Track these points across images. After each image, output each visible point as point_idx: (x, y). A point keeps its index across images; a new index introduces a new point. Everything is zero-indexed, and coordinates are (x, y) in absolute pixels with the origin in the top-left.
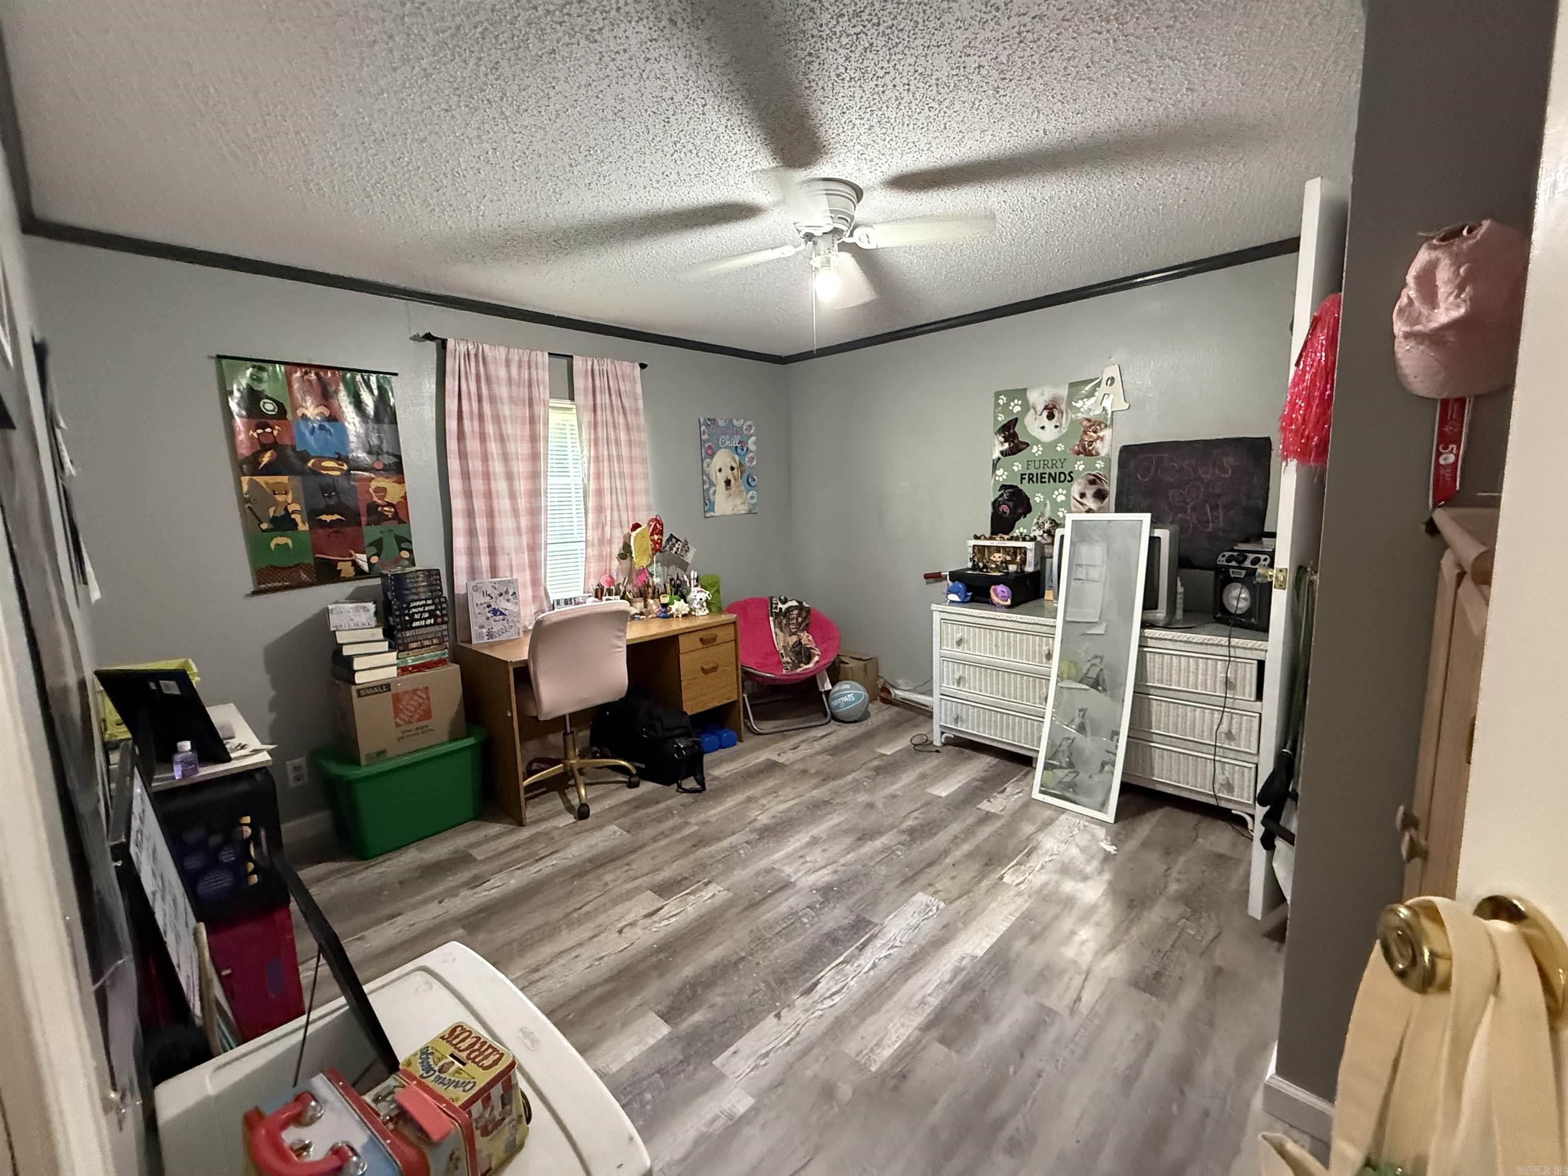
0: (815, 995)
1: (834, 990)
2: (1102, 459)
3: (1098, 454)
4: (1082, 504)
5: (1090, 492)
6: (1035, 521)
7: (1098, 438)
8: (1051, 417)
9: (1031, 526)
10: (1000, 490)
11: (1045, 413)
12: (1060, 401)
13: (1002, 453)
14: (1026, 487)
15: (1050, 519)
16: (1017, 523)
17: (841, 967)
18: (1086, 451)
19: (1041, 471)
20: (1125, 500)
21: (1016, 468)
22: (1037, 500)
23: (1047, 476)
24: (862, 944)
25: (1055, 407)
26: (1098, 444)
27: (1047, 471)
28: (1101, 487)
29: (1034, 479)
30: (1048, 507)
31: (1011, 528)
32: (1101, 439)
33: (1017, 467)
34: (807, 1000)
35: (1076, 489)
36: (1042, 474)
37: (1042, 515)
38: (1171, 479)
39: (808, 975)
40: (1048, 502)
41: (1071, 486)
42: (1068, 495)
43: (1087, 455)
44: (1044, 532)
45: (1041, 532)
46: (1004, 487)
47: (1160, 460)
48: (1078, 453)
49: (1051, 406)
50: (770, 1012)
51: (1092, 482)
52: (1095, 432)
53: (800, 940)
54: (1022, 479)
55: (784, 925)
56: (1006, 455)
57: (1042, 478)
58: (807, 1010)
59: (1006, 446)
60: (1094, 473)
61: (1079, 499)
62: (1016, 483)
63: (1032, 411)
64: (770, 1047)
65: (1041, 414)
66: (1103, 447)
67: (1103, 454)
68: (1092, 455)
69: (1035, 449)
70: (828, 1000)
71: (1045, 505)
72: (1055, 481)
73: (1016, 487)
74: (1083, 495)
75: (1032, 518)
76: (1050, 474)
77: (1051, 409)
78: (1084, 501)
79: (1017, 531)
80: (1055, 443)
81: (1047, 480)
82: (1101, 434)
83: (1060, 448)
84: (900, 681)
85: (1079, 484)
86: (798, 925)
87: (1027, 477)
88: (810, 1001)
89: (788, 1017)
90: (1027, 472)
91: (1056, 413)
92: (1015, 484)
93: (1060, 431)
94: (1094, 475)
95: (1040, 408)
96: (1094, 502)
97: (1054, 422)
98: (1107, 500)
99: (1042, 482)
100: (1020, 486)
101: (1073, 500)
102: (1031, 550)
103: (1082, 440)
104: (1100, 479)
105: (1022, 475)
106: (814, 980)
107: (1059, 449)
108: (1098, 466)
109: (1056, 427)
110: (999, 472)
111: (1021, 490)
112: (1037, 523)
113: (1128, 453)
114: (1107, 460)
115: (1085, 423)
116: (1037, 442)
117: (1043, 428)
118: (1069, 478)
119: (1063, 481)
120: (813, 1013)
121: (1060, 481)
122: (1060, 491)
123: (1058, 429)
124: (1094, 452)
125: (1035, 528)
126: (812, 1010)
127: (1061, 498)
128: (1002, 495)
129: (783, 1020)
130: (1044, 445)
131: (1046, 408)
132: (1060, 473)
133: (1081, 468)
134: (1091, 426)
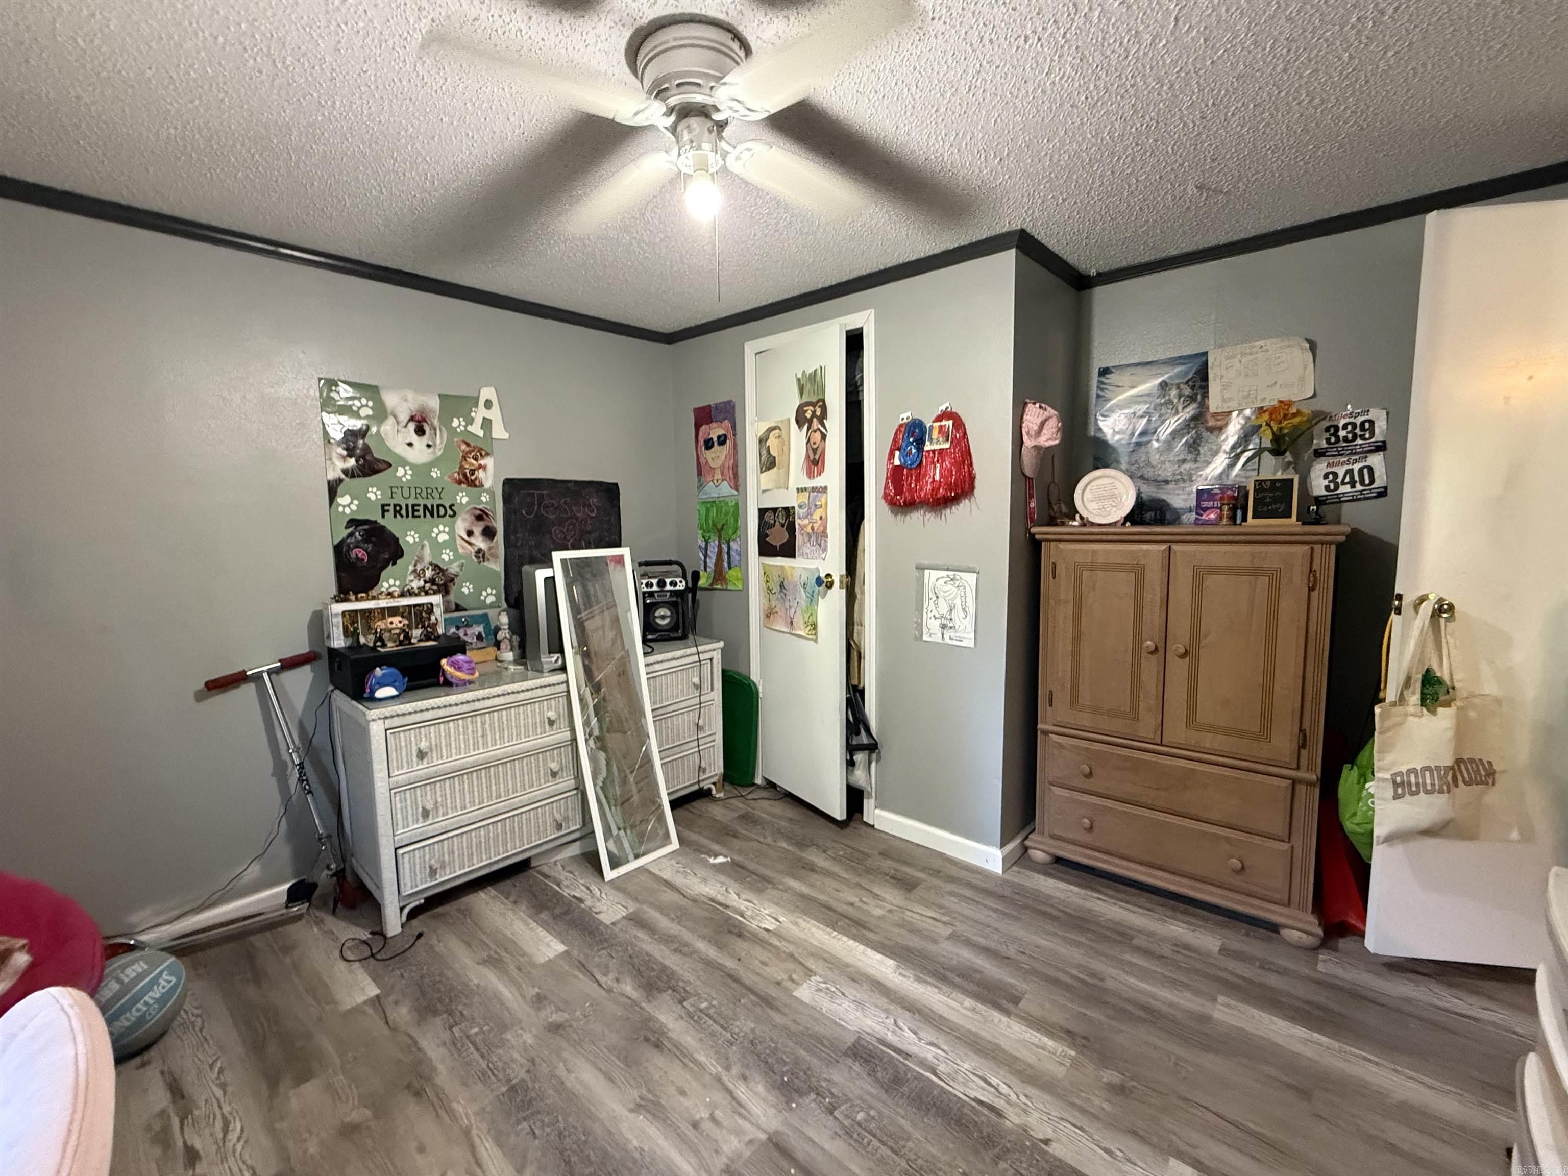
0: (999, 1103)
1: (982, 1084)
2: (487, 491)
3: (482, 485)
4: (470, 544)
5: (478, 530)
6: (411, 568)
7: (480, 467)
8: (420, 431)
9: (406, 577)
10: (346, 528)
11: (412, 426)
12: (431, 415)
13: (345, 472)
14: (390, 523)
15: (431, 564)
16: (383, 574)
17: (943, 1076)
18: (468, 480)
19: (411, 502)
20: (513, 537)
21: (372, 496)
22: (410, 540)
23: (421, 509)
24: (899, 1054)
25: (424, 420)
26: (481, 474)
27: (421, 502)
28: (489, 524)
29: (404, 512)
30: (427, 551)
31: (374, 581)
32: (484, 468)
33: (374, 494)
34: (1010, 1112)
35: (461, 526)
36: (413, 506)
37: (420, 559)
38: (552, 517)
39: (965, 1110)
40: (426, 542)
41: (454, 523)
42: (452, 533)
43: (469, 485)
44: (426, 582)
45: (422, 583)
46: (353, 522)
47: (541, 496)
48: (460, 482)
49: (418, 418)
50: (1046, 1152)
51: (479, 518)
52: (476, 460)
53: (902, 1121)
54: (384, 511)
55: (875, 1143)
56: (353, 476)
57: (414, 511)
58: (1025, 1111)
59: (352, 462)
60: (480, 507)
61: (465, 537)
62: (375, 516)
63: (391, 420)
64: (1096, 1148)
65: (406, 427)
66: (487, 478)
67: (488, 485)
68: (475, 486)
69: (400, 472)
70: (1000, 1090)
71: (423, 547)
72: (432, 516)
73: (376, 522)
74: (470, 533)
75: (406, 564)
76: (425, 507)
77: (419, 422)
78: (472, 540)
79: (386, 585)
80: (429, 466)
81: (421, 513)
82: (482, 462)
83: (435, 473)
84: (134, 918)
85: (464, 520)
86: (873, 1125)
87: (391, 508)
88: (1010, 1109)
89: (1042, 1130)
90: (392, 502)
91: (427, 428)
92: (373, 519)
93: (434, 453)
94: (481, 510)
95: (404, 417)
96: (483, 541)
97: (425, 440)
98: (496, 538)
99: (414, 516)
100: (382, 522)
101: (459, 541)
102: (438, 605)
103: (462, 468)
104: (487, 515)
105: (383, 506)
106: (974, 1104)
107: (434, 475)
108: (483, 499)
109: (429, 446)
110: (343, 500)
111: (384, 527)
112: (415, 571)
113: (512, 487)
114: (491, 492)
115: (464, 447)
116: (404, 463)
117: (410, 444)
118: (450, 512)
119: (444, 516)
120: (1025, 1104)
121: (439, 516)
122: (441, 528)
123: (431, 449)
124: (477, 483)
125: (412, 578)
126: (1023, 1106)
127: (443, 538)
128: (351, 535)
129: (1050, 1134)
130: (413, 467)
131: (412, 419)
132: (438, 506)
133: (465, 500)
134: (470, 452)
